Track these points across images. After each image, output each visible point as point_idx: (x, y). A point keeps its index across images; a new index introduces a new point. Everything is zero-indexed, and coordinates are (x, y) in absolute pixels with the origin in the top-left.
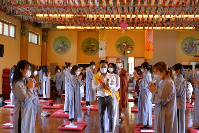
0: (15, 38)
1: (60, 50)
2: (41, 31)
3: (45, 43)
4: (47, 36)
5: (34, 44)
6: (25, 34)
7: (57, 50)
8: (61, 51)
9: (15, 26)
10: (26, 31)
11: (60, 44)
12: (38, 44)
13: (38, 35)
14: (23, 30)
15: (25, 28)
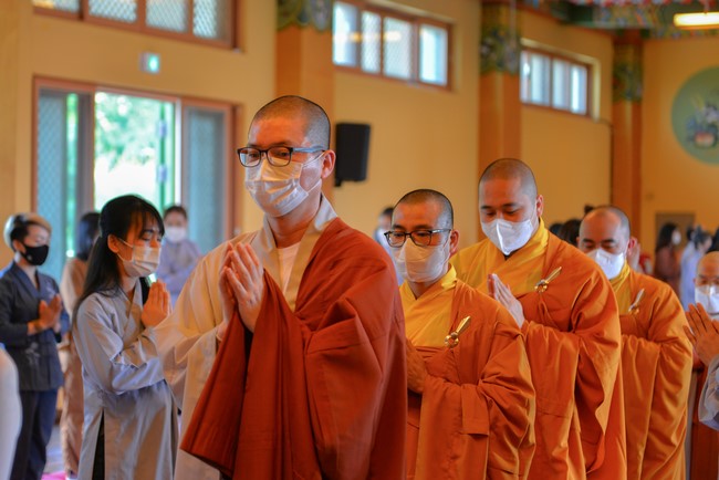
0: (449, 86)
1: (708, 140)
2: (606, 46)
3: (628, 107)
4: (639, 67)
5: (566, 112)
6: (501, 64)
7: (692, 139)
8: (714, 145)
9: (449, 29)
10: (509, 47)
11: (708, 105)
12: (588, 114)
13: (589, 68)
14: (492, 48)
15: (502, 33)
